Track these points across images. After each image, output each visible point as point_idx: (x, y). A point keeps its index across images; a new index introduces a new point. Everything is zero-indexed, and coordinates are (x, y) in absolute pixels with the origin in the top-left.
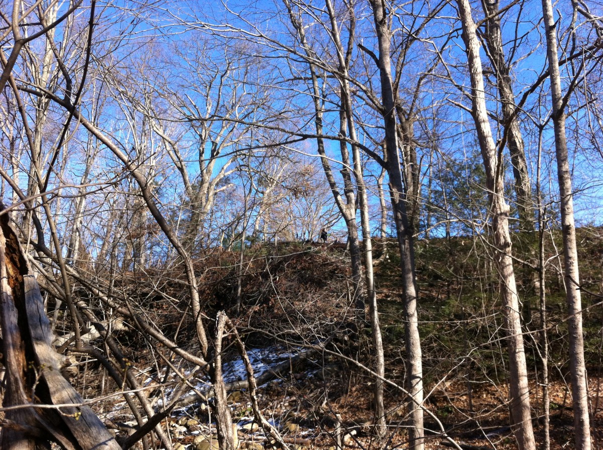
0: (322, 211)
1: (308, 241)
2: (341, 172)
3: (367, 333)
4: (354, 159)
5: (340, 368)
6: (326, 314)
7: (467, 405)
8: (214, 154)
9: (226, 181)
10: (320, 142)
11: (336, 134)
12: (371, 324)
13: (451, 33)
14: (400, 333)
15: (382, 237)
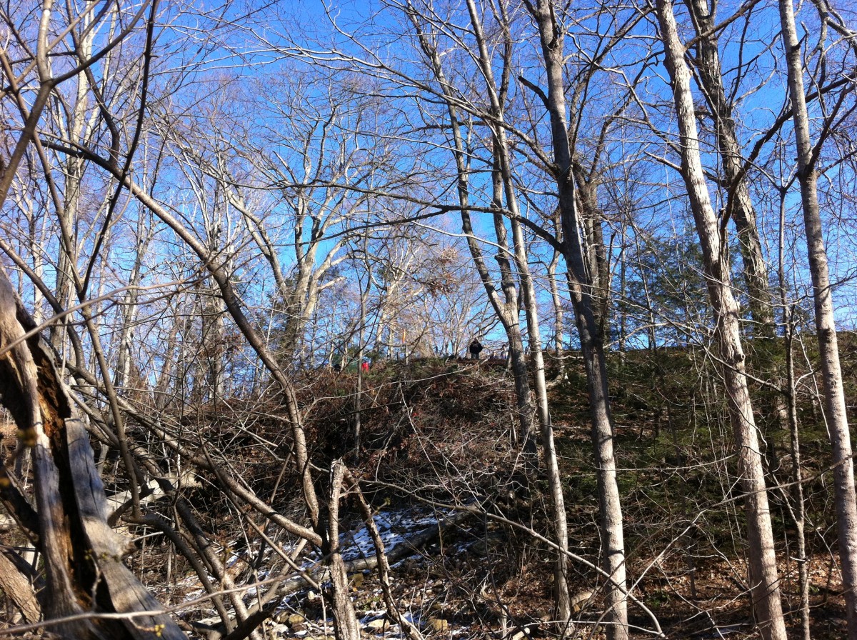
0: (470, 314)
1: (452, 357)
2: (496, 258)
3: (541, 487)
4: (515, 239)
5: (505, 539)
6: (482, 460)
7: (688, 589)
8: (316, 236)
9: (333, 273)
10: (465, 216)
11: (488, 206)
12: (548, 475)
13: (648, 59)
14: (589, 486)
15: (557, 349)
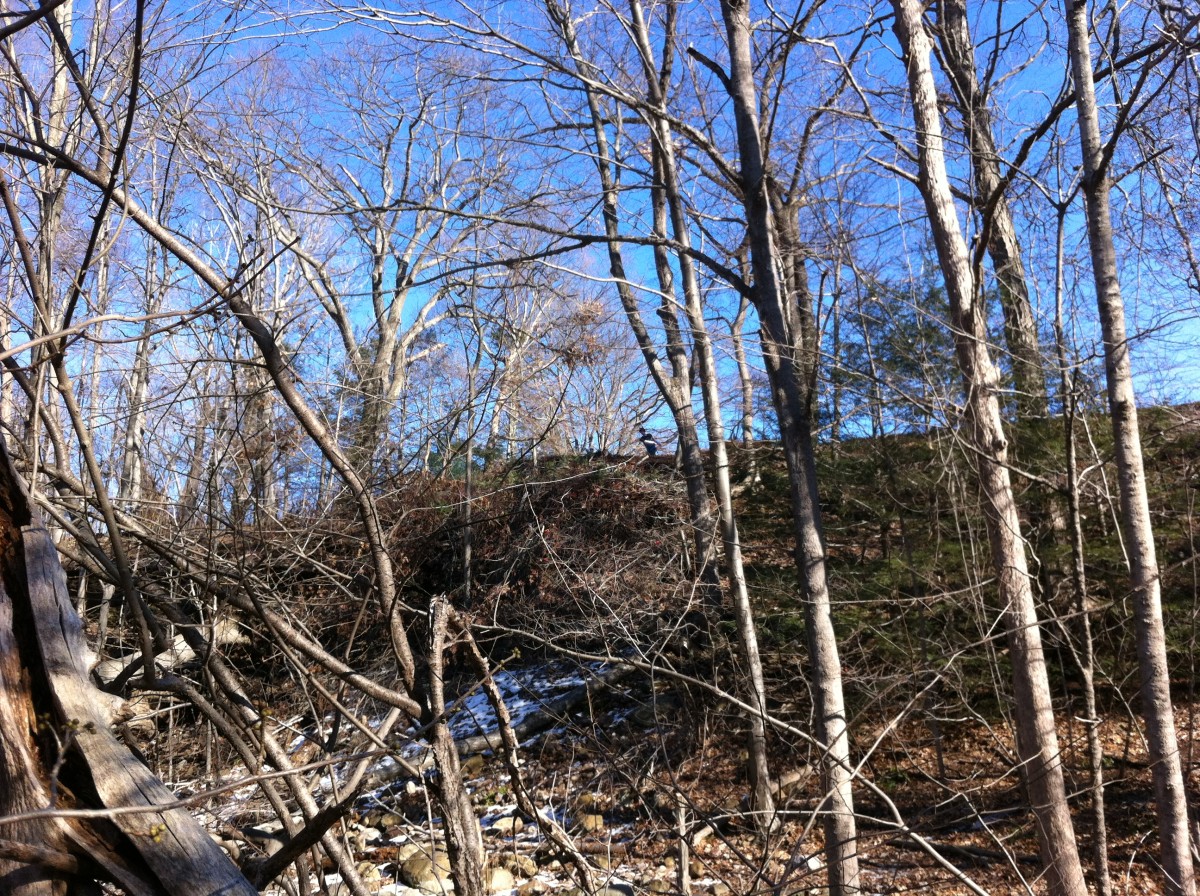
0: (623, 392)
1: (599, 454)
2: (658, 312)
3: (725, 629)
4: (686, 285)
5: (678, 704)
6: (643, 596)
7: (934, 765)
8: (403, 281)
9: (428, 337)
10: (614, 253)
11: (646, 235)
12: (735, 614)
13: (869, 27)
14: (795, 628)
15: (745, 439)
